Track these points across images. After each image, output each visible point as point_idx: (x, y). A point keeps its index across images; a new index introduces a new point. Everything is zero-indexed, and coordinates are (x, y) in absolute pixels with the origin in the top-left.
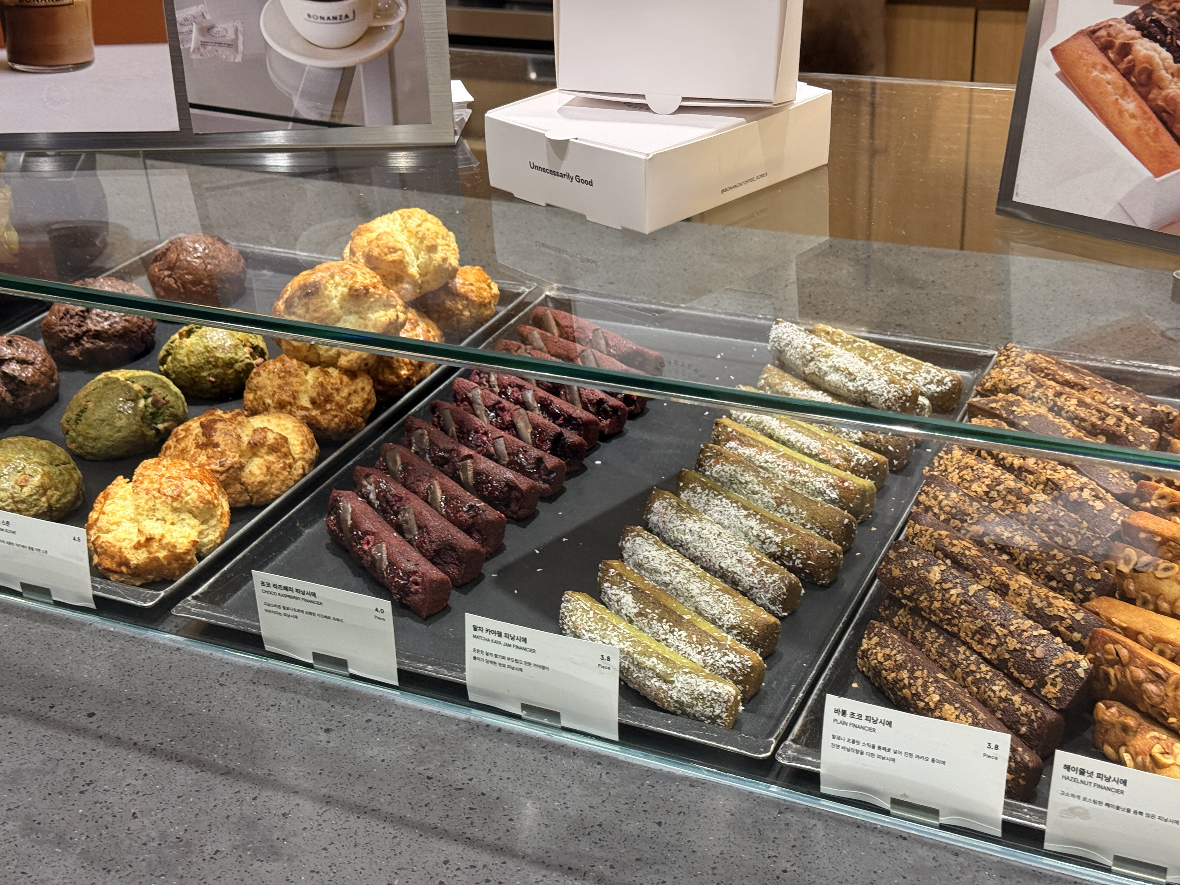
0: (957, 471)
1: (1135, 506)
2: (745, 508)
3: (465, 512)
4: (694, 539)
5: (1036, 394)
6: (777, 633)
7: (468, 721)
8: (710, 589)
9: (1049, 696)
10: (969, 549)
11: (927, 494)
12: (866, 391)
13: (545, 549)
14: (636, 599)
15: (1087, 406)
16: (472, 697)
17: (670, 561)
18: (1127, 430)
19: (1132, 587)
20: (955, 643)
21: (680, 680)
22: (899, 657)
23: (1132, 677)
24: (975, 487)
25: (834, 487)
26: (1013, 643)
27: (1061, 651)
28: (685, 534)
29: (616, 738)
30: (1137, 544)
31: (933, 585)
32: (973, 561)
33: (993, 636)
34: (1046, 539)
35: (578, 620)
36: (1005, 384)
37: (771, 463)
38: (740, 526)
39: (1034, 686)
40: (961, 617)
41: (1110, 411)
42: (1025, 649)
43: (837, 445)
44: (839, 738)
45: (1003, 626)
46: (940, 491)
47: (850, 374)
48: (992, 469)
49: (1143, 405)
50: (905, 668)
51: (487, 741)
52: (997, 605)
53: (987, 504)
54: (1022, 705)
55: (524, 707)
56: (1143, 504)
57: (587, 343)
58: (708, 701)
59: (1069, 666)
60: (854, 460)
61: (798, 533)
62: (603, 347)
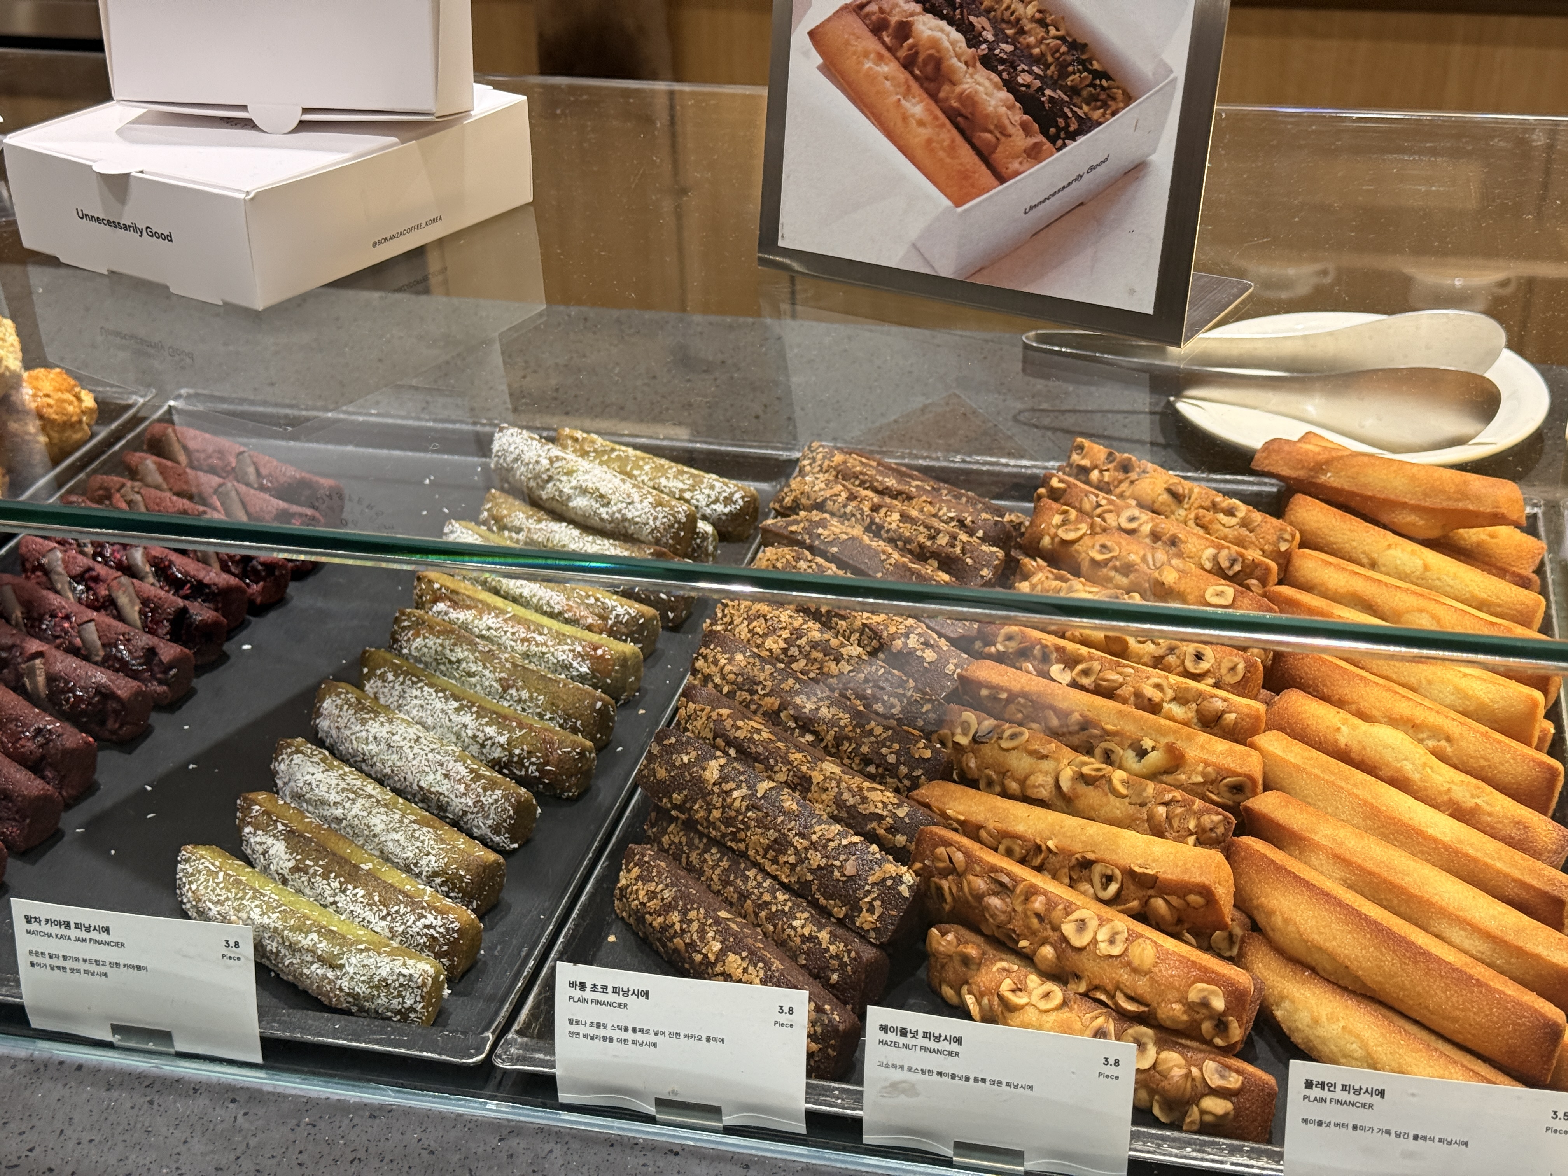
0: (746, 623)
1: (977, 652)
2: (456, 698)
3: (29, 739)
4: (381, 750)
5: (849, 509)
6: (499, 876)
7: (30, 1060)
8: (401, 822)
9: (866, 927)
10: (759, 732)
11: (705, 657)
12: (624, 519)
13: (160, 784)
14: (292, 848)
15: (913, 521)
16: (36, 1023)
17: (343, 785)
18: (963, 551)
19: (972, 764)
20: (743, 865)
21: (353, 963)
22: (667, 894)
23: (970, 889)
24: (769, 643)
25: (583, 657)
26: (816, 859)
27: (879, 863)
28: (367, 744)
29: (258, 1059)
30: (977, 705)
31: (709, 788)
32: (764, 748)
33: (791, 851)
34: (861, 708)
35: (201, 888)
36: (808, 498)
37: (496, 630)
38: (449, 724)
39: (846, 916)
40: (748, 828)
41: (942, 527)
42: (832, 865)
43: (588, 597)
44: (578, 1022)
45: (802, 835)
46: (723, 653)
47: (602, 496)
48: (791, 617)
49: (984, 516)
50: (676, 908)
51: (60, 1086)
52: (795, 807)
53: (783, 666)
54: (831, 943)
55: (116, 1029)
56: (987, 649)
57: (228, 473)
58: (395, 989)
59: (889, 883)
60: (612, 617)
61: (531, 728)
62: (252, 477)
